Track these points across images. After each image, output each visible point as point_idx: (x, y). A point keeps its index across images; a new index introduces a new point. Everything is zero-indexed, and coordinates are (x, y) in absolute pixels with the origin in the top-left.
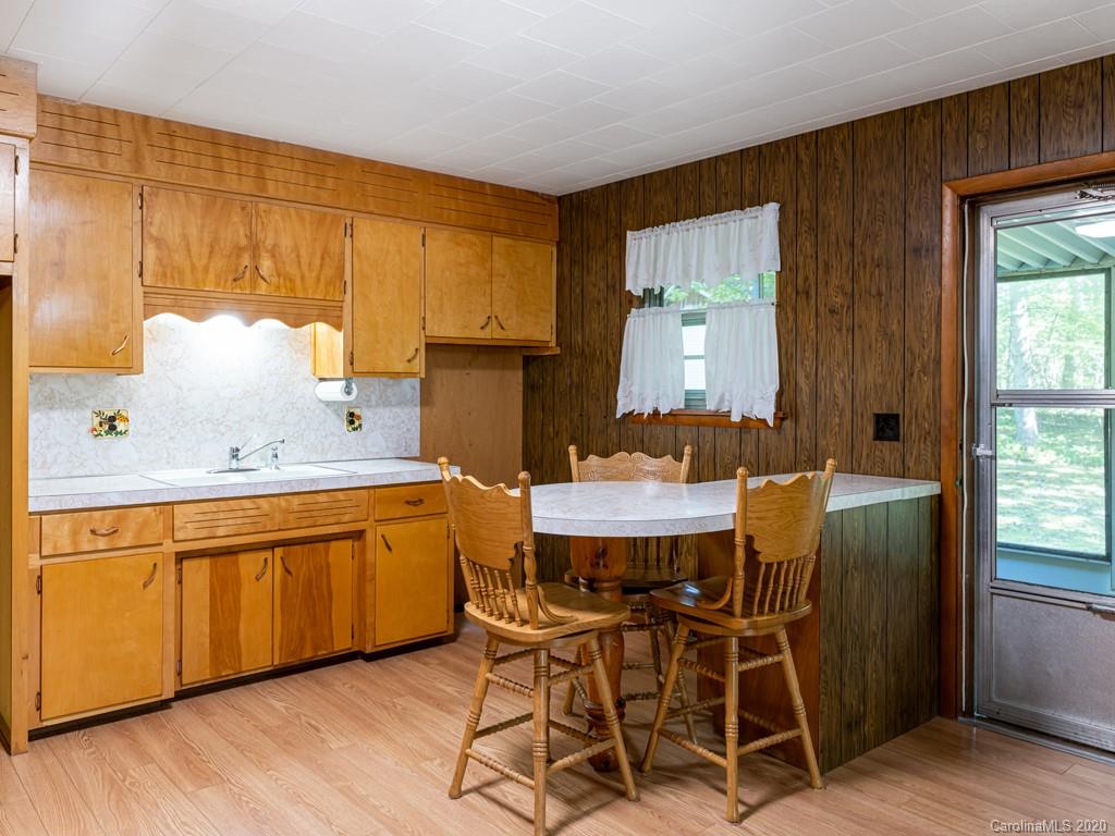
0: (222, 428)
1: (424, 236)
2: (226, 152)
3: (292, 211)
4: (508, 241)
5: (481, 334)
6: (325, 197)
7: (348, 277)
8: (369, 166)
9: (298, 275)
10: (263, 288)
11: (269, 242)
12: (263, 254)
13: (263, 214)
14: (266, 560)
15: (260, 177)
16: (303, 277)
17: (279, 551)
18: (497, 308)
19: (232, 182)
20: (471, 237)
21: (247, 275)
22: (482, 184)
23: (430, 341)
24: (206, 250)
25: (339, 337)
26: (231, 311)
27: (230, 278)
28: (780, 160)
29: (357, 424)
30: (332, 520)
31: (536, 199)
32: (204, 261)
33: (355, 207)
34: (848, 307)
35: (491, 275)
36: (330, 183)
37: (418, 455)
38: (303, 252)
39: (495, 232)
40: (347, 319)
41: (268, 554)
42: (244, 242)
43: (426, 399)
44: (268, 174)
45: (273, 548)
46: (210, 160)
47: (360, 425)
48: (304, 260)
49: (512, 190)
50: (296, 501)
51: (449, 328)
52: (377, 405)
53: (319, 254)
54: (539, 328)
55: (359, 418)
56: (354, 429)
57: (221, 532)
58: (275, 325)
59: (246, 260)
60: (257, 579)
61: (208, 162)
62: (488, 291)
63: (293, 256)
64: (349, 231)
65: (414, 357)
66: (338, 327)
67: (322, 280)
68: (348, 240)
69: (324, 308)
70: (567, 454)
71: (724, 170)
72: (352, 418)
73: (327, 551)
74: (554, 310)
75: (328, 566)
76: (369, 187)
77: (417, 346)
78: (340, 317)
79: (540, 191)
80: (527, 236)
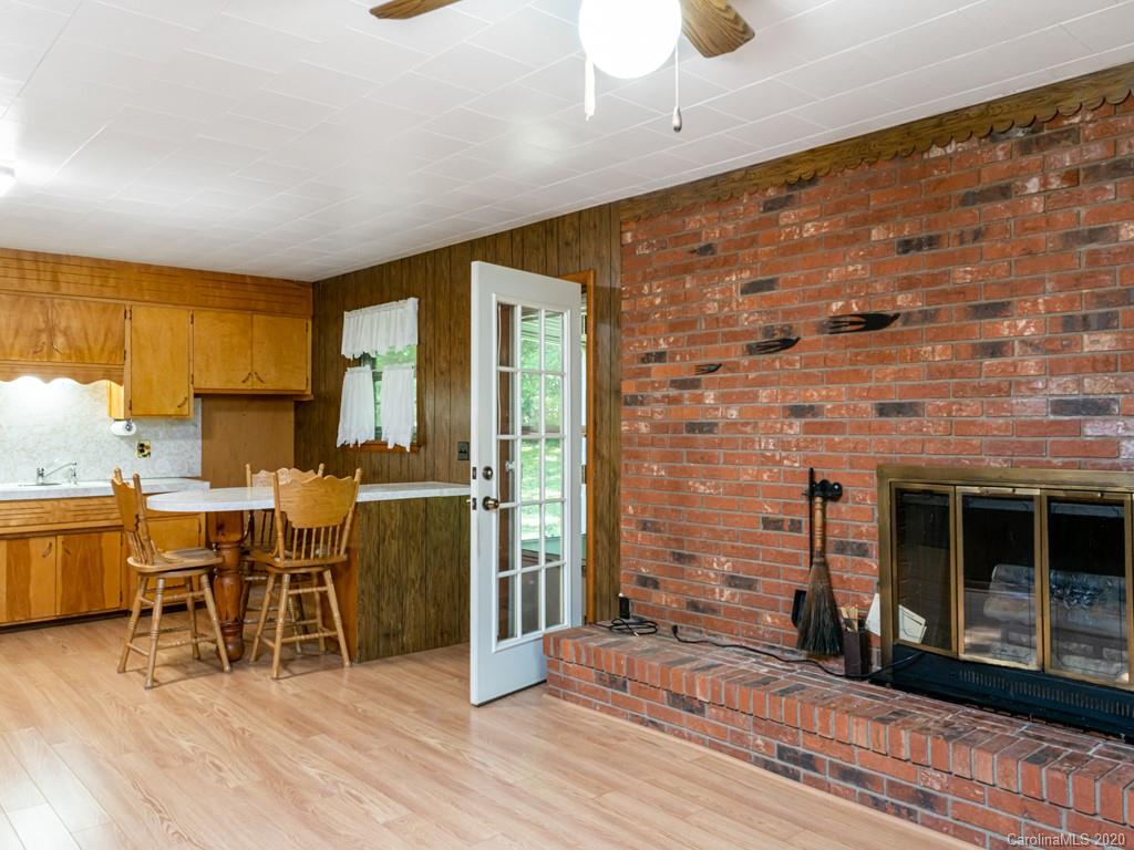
0: (35, 455)
1: (192, 317)
2: (27, 265)
3: (81, 303)
4: (270, 318)
5: (243, 386)
6: (108, 292)
7: (128, 348)
8: (145, 269)
9: (86, 346)
10: (58, 357)
11: (63, 325)
12: (58, 334)
13: (56, 306)
14: (51, 544)
15: (55, 281)
16: (89, 349)
17: (60, 538)
18: (257, 368)
19: (32, 285)
20: (233, 315)
21: (45, 347)
22: (243, 276)
23: (198, 392)
24: (12, 332)
25: (121, 390)
26: (32, 373)
27: (32, 351)
29: (146, 452)
30: (101, 517)
31: (292, 285)
32: (11, 340)
33: (134, 298)
35: (252, 343)
36: (112, 282)
37: (200, 475)
38: (90, 332)
39: (255, 311)
40: (127, 377)
41: (53, 540)
42: (42, 326)
43: (207, 434)
44: (61, 278)
45: (56, 536)
46: (15, 271)
47: (149, 454)
48: (91, 338)
49: (270, 279)
50: (73, 503)
51: (214, 382)
52: (164, 439)
53: (103, 333)
54: (298, 381)
55: (148, 448)
56: (145, 456)
57: (13, 523)
58: (69, 383)
59: (44, 338)
60: (44, 556)
61: (15, 273)
62: (249, 354)
63: (82, 334)
64: (128, 315)
65: (184, 403)
66: (120, 383)
67: (106, 348)
68: (128, 322)
69: (108, 370)
70: (245, 469)
71: (393, 273)
72: (142, 448)
73: (100, 538)
74: (309, 367)
75: (101, 549)
76: (145, 284)
77: (186, 395)
78: (122, 376)
79: (295, 279)
80: (283, 313)
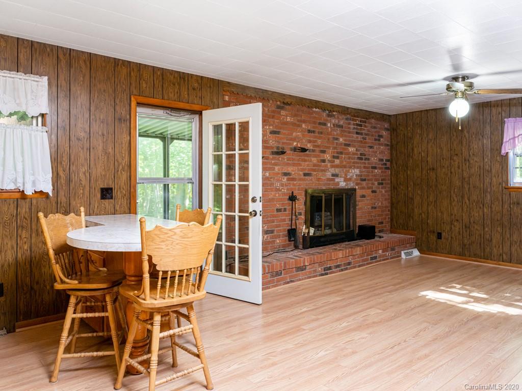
28: (47, 55)
34: (87, 139)
